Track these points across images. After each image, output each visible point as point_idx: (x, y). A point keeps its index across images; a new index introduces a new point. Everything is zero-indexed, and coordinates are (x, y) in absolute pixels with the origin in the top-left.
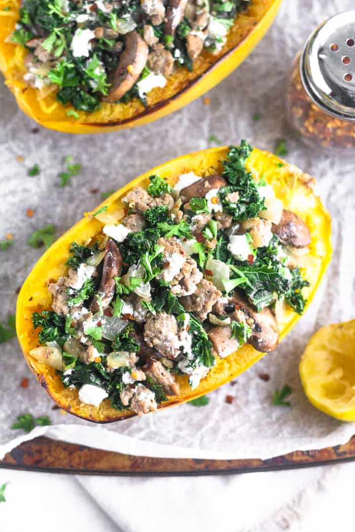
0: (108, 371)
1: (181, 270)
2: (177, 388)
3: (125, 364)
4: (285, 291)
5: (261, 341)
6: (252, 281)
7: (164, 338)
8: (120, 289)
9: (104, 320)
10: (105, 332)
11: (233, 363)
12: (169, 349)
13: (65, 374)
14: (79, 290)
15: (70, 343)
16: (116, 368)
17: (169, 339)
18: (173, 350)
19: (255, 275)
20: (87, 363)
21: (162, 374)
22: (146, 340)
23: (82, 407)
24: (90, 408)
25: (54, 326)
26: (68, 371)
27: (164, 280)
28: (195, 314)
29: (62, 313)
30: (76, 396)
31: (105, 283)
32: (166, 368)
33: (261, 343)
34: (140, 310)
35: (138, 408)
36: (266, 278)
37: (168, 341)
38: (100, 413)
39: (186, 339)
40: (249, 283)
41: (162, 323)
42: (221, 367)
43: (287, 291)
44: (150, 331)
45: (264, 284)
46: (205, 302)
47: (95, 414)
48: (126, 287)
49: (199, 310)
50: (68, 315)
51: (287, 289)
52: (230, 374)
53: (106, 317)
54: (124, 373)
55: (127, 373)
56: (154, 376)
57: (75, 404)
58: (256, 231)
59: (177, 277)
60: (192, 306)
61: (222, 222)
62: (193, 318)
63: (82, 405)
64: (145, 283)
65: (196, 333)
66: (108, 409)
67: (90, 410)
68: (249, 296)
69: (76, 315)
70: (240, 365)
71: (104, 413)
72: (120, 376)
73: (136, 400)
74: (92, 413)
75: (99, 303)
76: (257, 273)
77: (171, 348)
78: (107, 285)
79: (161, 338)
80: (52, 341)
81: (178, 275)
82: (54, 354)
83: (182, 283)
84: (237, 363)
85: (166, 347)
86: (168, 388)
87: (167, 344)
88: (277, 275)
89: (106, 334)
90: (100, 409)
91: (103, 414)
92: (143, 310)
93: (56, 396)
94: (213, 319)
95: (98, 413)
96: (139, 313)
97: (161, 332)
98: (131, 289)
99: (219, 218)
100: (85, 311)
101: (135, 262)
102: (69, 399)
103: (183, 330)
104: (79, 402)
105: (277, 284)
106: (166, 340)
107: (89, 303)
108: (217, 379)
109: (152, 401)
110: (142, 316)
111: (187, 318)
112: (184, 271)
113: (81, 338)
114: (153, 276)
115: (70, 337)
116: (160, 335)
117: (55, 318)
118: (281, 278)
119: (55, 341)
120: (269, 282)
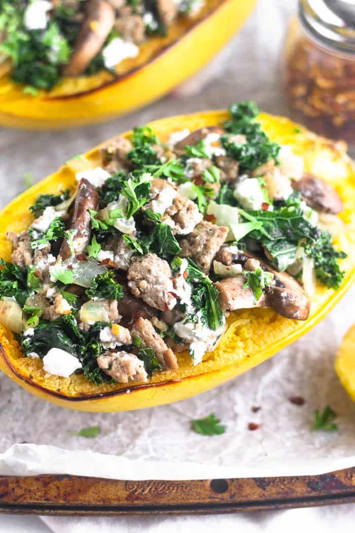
0: (82, 328)
1: (174, 202)
2: (173, 357)
3: (103, 317)
4: (314, 240)
5: (286, 295)
6: (268, 229)
7: (154, 279)
8: (96, 224)
9: (77, 264)
10: (78, 276)
11: (250, 342)
12: (161, 295)
13: (26, 334)
14: (45, 232)
15: (33, 298)
16: (92, 323)
17: (160, 280)
18: (166, 296)
19: (272, 222)
20: (55, 318)
21: (154, 336)
22: (130, 284)
23: (48, 379)
24: (58, 381)
25: (13, 278)
26: (30, 331)
27: (152, 211)
28: (195, 260)
29: (24, 262)
30: (40, 365)
31: (78, 216)
32: (158, 331)
33: (286, 298)
34: (122, 252)
35: (120, 371)
36: (286, 224)
37: (159, 284)
38: (71, 388)
39: (184, 288)
40: (263, 231)
41: (151, 262)
42: (233, 344)
43: (316, 240)
44: (135, 272)
45: (285, 233)
46: (207, 240)
47: (65, 391)
48: (103, 222)
49: (199, 250)
50: (31, 266)
51: (316, 236)
52: (246, 355)
53: (78, 261)
54: (103, 329)
55: (107, 329)
56: (142, 337)
57: (39, 374)
58: (269, 176)
59: (169, 210)
60: (190, 248)
61: (225, 170)
62: (193, 266)
63: (47, 376)
64: (128, 217)
65: (196, 280)
66: (81, 384)
67: (58, 383)
68: (265, 247)
69: (41, 264)
70: (259, 345)
71: (77, 388)
72: (97, 334)
73: (118, 362)
74: (61, 388)
75: (69, 242)
76: (274, 219)
77: (164, 293)
78: (79, 219)
79: (151, 280)
80: (11, 297)
81: (171, 208)
82: (11, 309)
83: (176, 218)
84: (254, 342)
85: (157, 291)
86: (162, 356)
87: (159, 287)
88: (302, 220)
89: (78, 279)
90: (71, 383)
91: (75, 390)
92: (126, 252)
93: (15, 363)
94: (219, 267)
95: (69, 388)
96: (121, 256)
97: (149, 271)
98: (110, 221)
99: (221, 163)
100: (51, 258)
101: (116, 197)
102: (31, 369)
103: (179, 275)
104: (44, 373)
105: (302, 231)
106: (157, 283)
107: (58, 247)
108: (229, 360)
109: (140, 366)
110: (125, 261)
111: (184, 264)
112: (177, 201)
113: (46, 291)
114: (139, 207)
115: (33, 293)
116: (148, 276)
117: (14, 270)
118: (307, 224)
119: (13, 297)
120: (291, 230)
